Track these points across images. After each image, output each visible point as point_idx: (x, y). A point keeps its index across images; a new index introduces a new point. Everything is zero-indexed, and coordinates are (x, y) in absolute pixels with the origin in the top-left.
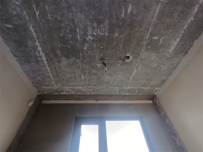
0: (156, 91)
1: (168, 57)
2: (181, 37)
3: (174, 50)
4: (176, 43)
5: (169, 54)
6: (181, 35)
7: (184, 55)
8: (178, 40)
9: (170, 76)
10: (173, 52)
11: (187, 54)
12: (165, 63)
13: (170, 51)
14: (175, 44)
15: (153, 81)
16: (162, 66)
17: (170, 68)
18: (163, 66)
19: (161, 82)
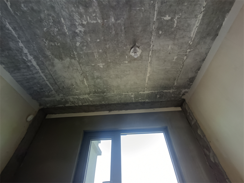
0: (184, 94)
1: (191, 44)
2: (203, 11)
3: (198, 33)
4: (198, 22)
5: (191, 39)
6: (202, 8)
7: (214, 39)
8: (200, 16)
9: (199, 71)
10: (196, 35)
11: (218, 37)
12: (187, 53)
13: (192, 36)
14: (197, 24)
15: (177, 81)
16: (185, 57)
17: (197, 60)
18: (187, 58)
19: (188, 81)
